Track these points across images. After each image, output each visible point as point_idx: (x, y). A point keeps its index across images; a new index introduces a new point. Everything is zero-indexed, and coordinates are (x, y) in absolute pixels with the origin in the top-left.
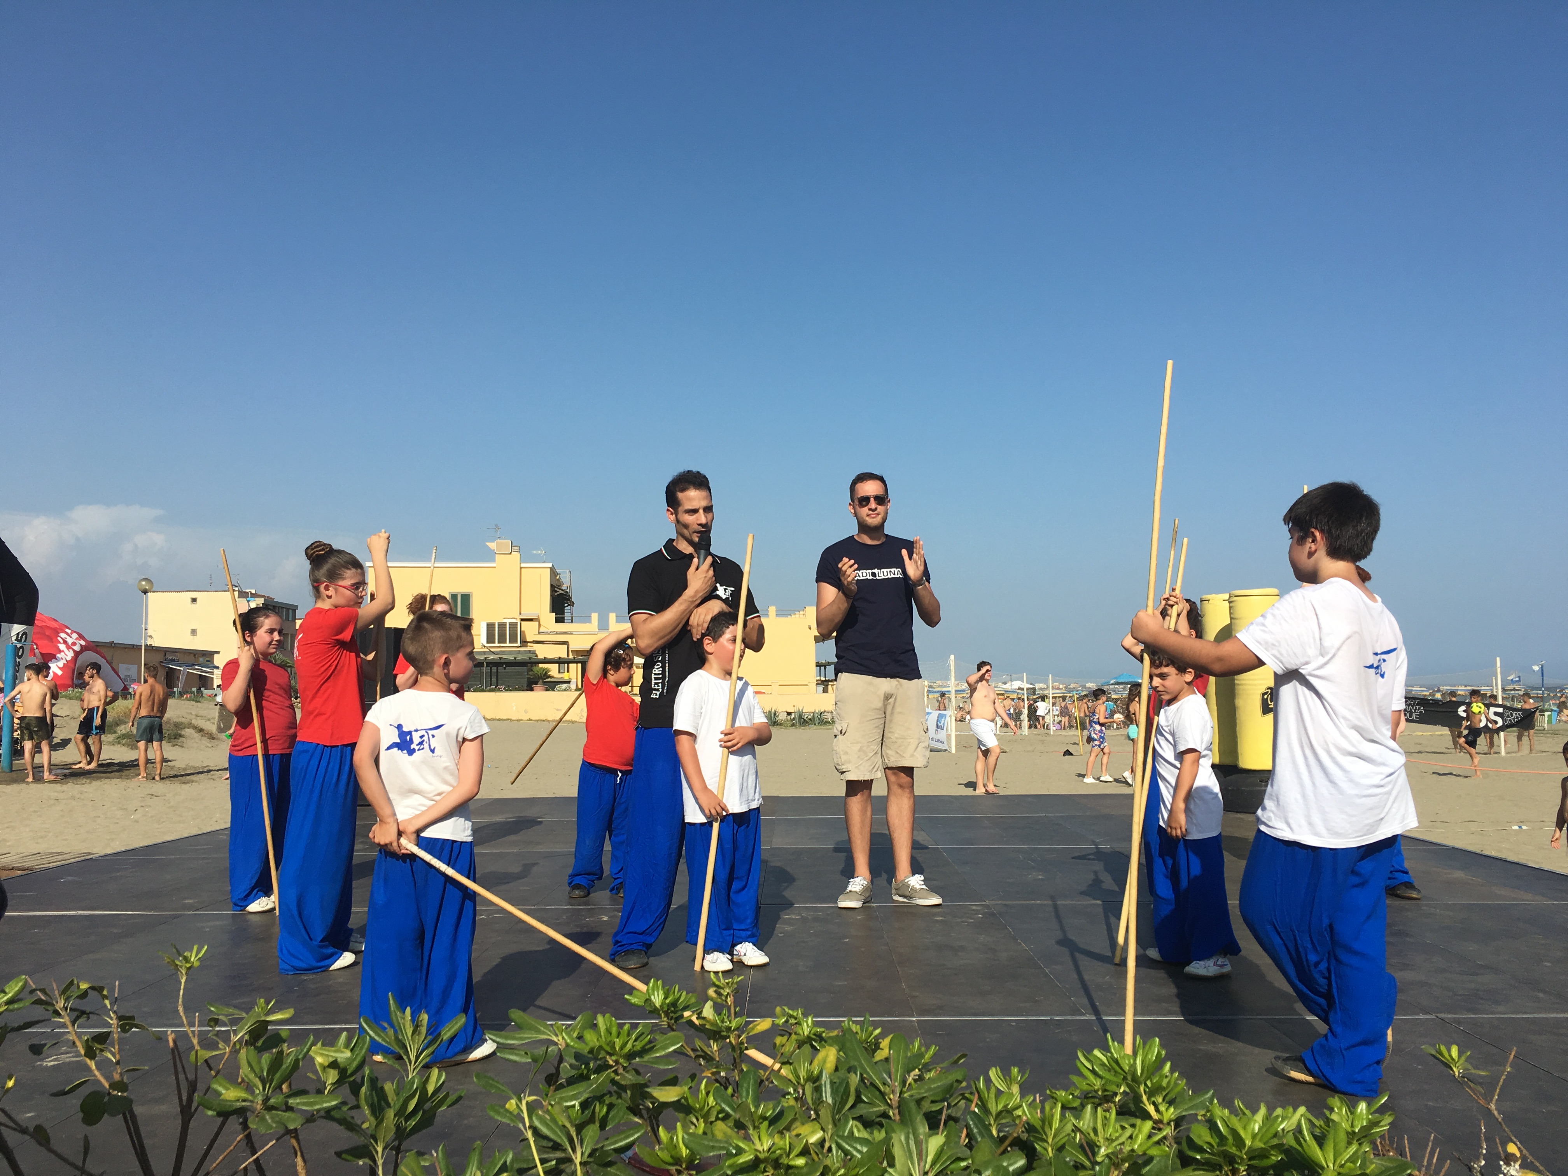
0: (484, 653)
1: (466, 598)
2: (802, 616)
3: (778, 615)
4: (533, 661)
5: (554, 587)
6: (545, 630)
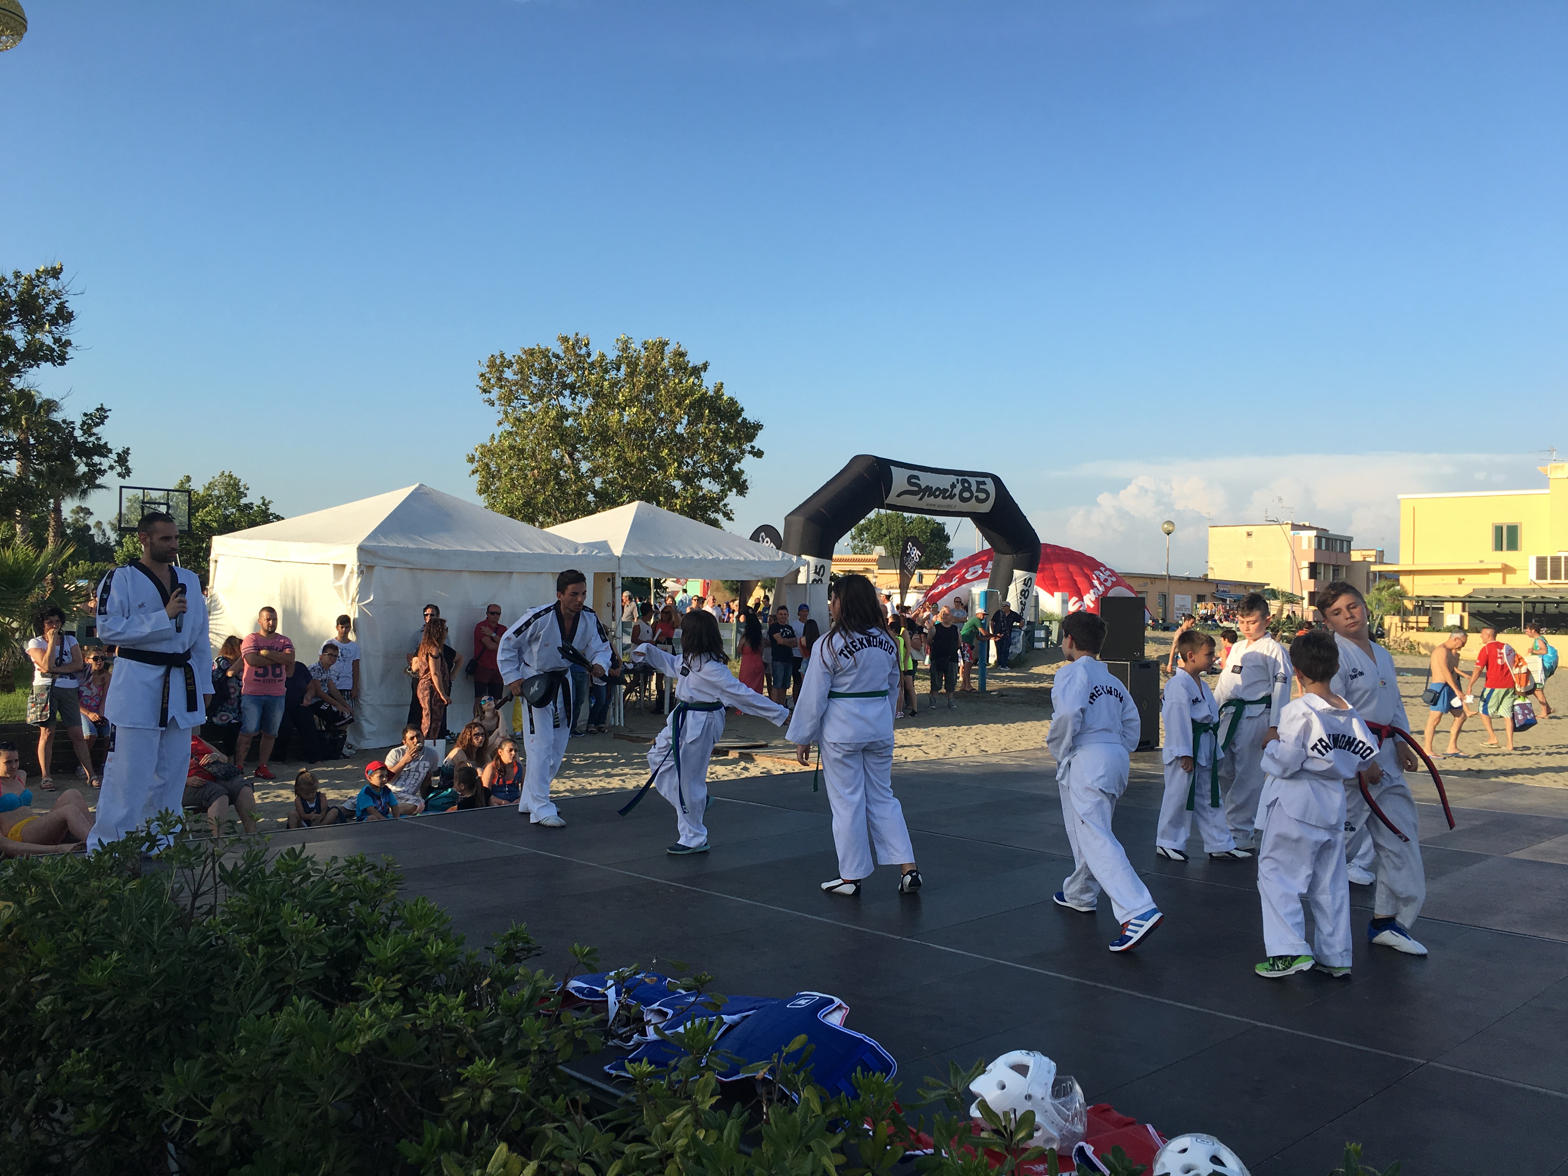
0: (1534, 590)
1: (1513, 530)
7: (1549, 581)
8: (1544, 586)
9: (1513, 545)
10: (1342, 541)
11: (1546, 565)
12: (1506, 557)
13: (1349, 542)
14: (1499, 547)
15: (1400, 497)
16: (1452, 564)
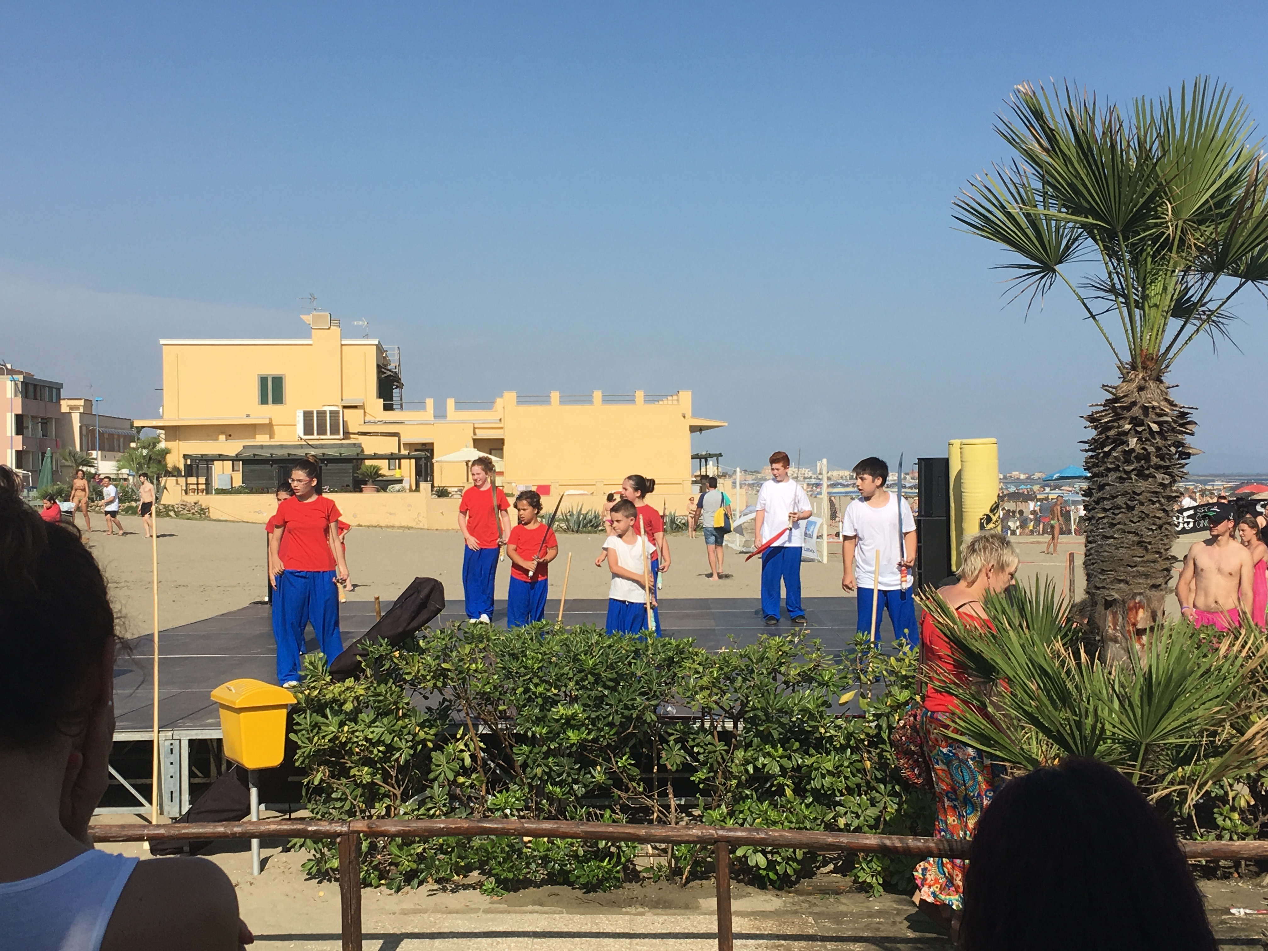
0: (301, 446)
1: (278, 381)
2: (675, 402)
3: (646, 401)
4: (360, 457)
5: (381, 368)
6: (372, 419)
7: (315, 436)
8: (310, 442)
9: (278, 399)
10: (51, 388)
11: (313, 420)
12: (270, 412)
13: (58, 390)
14: (264, 400)
15: (162, 342)
16: (218, 419)
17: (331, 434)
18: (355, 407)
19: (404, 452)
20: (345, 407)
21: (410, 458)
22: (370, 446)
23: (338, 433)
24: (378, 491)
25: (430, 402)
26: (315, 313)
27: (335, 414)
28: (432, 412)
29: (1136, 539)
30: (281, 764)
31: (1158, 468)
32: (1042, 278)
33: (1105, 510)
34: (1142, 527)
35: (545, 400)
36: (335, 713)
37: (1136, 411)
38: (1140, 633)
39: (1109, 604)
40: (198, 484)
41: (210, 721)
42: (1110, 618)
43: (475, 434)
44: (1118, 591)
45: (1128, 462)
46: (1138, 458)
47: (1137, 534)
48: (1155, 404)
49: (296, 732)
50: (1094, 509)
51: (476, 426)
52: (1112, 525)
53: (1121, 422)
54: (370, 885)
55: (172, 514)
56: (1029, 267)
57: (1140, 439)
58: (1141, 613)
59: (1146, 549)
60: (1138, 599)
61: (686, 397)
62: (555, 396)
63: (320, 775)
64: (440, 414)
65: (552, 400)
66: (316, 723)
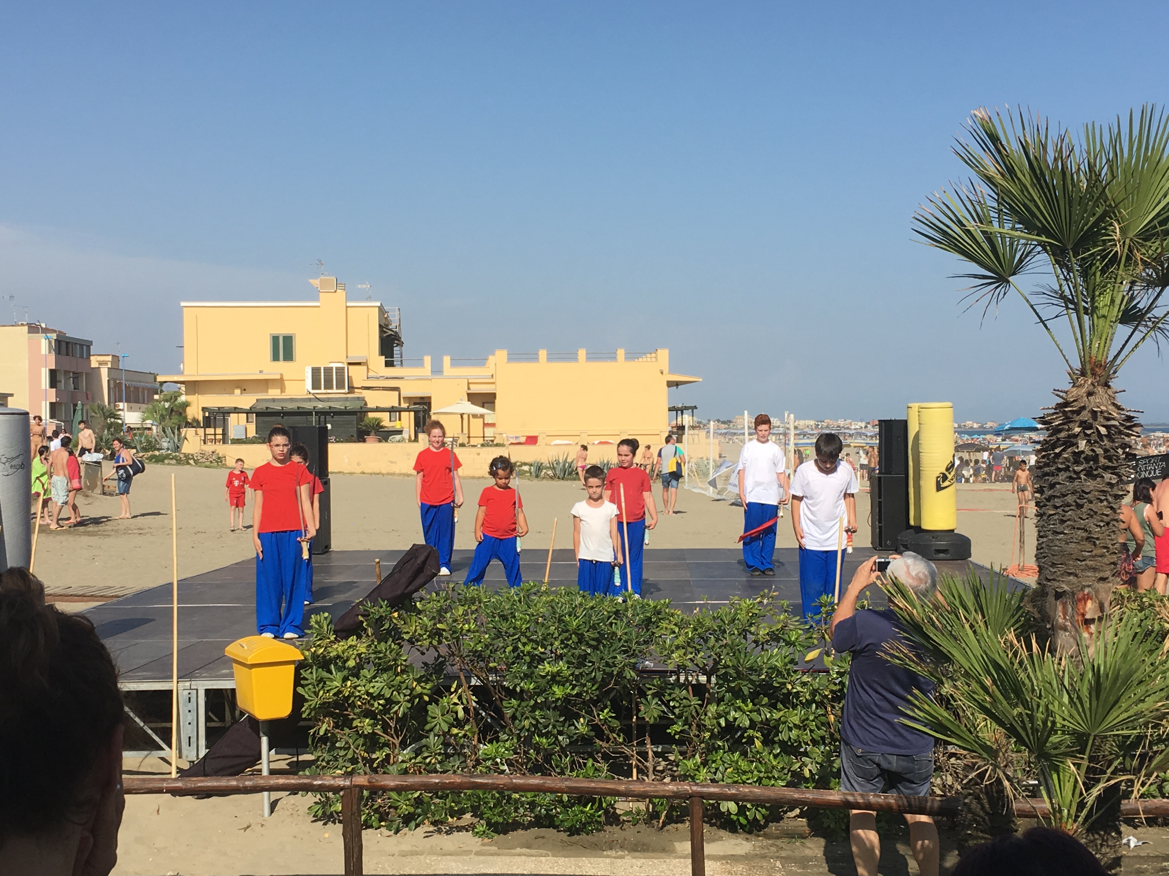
0: (310, 400)
1: (288, 340)
2: (654, 359)
3: (627, 359)
4: (364, 410)
5: (383, 328)
6: (374, 375)
7: (323, 391)
8: (318, 396)
9: (289, 356)
10: (82, 346)
11: (320, 375)
12: (282, 368)
13: (88, 347)
14: (276, 357)
15: (183, 304)
16: (234, 375)
17: (337, 388)
18: (359, 364)
19: (404, 405)
20: (350, 364)
21: (409, 411)
22: (373, 399)
23: (344, 388)
24: (380, 441)
25: (427, 360)
26: (322, 277)
27: (340, 371)
28: (430, 368)
29: (1085, 535)
30: (290, 716)
31: (1106, 468)
32: (997, 288)
33: (1056, 507)
34: (1090, 524)
35: (533, 358)
36: (339, 669)
37: (1085, 416)
38: (1088, 622)
39: (1059, 596)
40: (215, 434)
41: (224, 671)
42: (1060, 608)
43: (469, 389)
44: (1068, 583)
45: (1077, 462)
46: (1087, 459)
47: (1086, 531)
48: (1103, 408)
49: (303, 686)
50: (1045, 505)
51: (470, 381)
52: (1063, 522)
53: (1071, 425)
54: (371, 827)
55: (192, 462)
56: (985, 277)
57: (1089, 441)
58: (1089, 604)
59: (1095, 544)
60: (1086, 591)
61: (663, 354)
62: (543, 354)
63: (324, 727)
64: (437, 370)
65: (540, 358)
66: (322, 679)
